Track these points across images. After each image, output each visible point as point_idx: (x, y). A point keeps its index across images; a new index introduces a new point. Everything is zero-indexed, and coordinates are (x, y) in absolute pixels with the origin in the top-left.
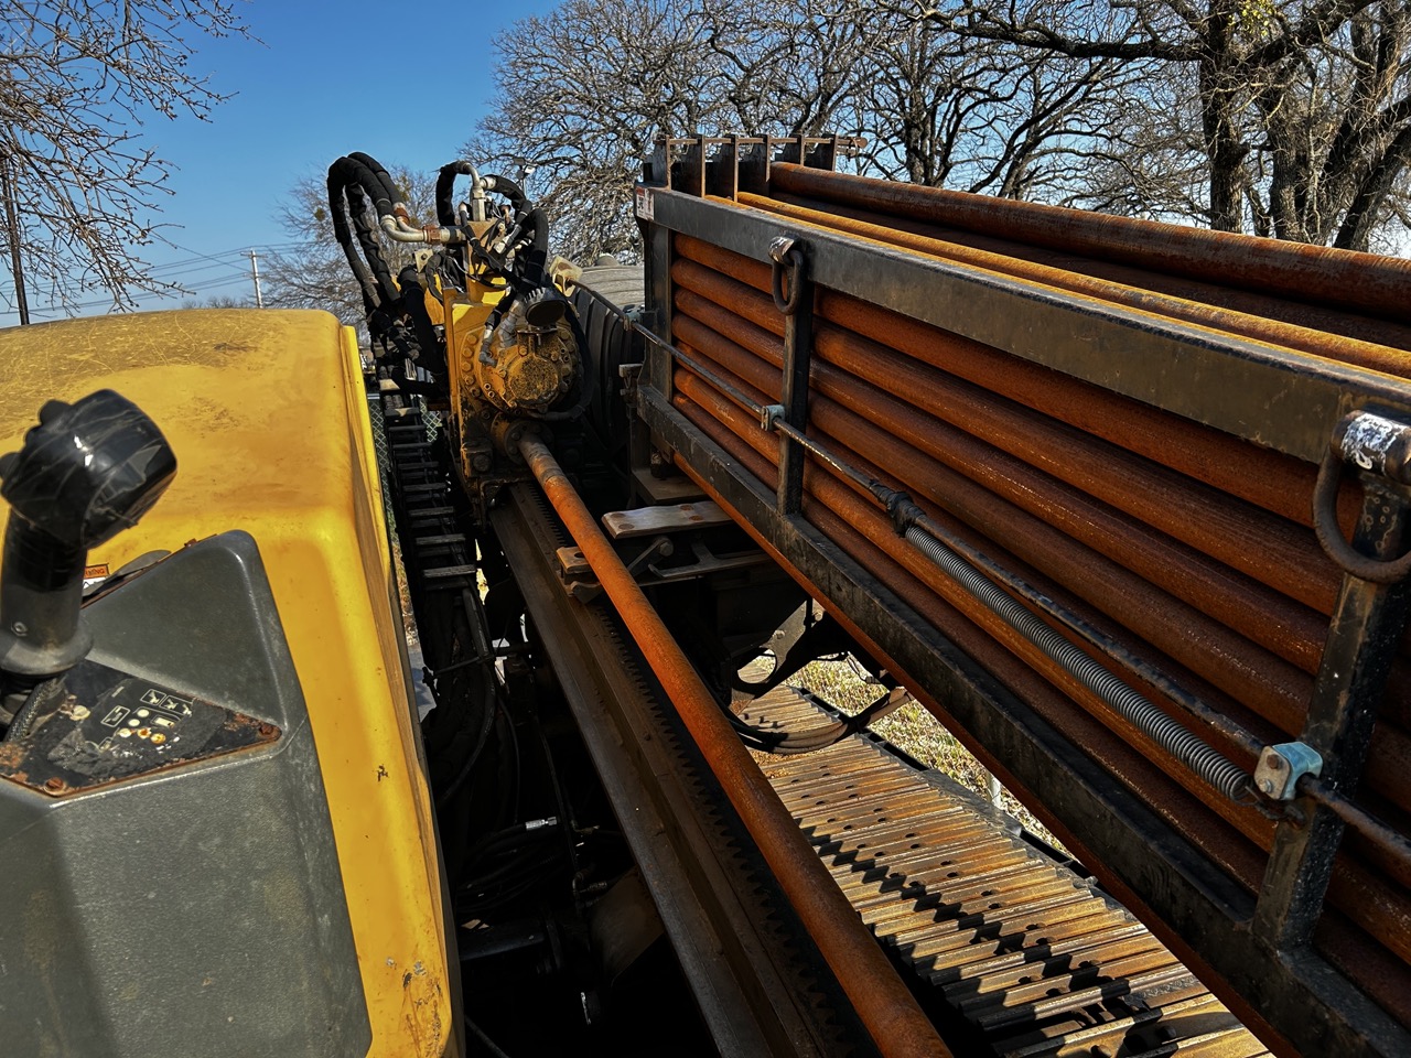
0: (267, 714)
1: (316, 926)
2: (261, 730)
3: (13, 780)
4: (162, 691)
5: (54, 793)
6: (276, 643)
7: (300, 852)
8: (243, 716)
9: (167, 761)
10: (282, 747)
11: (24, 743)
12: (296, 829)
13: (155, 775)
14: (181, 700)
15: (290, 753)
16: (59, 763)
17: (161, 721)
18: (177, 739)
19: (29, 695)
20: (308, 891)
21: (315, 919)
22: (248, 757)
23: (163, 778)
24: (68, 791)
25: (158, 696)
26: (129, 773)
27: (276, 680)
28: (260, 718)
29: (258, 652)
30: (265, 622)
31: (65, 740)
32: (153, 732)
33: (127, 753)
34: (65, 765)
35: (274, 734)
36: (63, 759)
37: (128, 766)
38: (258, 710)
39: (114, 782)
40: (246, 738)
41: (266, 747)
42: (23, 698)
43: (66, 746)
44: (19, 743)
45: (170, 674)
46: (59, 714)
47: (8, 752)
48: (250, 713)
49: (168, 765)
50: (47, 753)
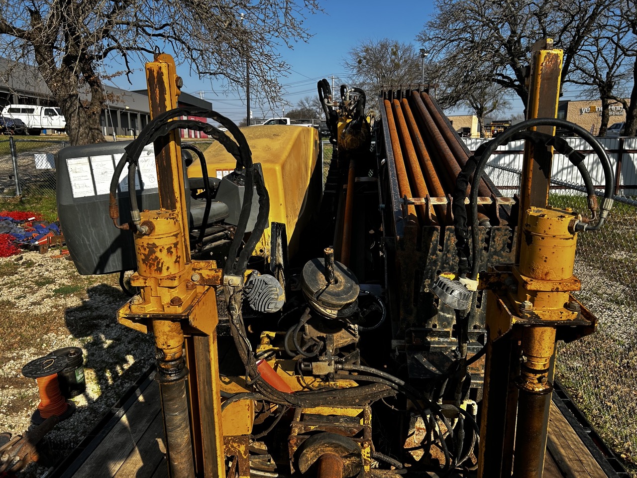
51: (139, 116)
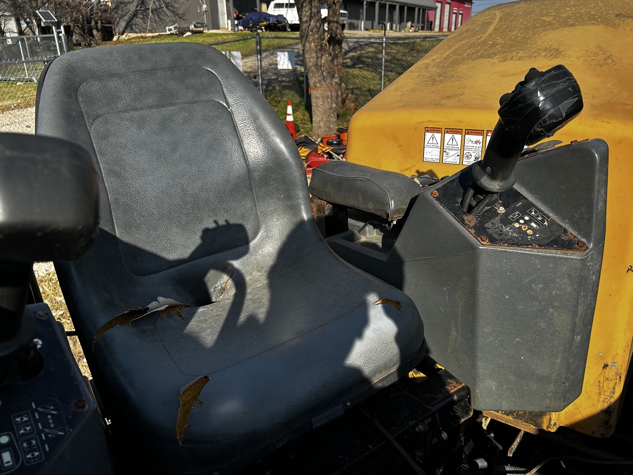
0: (584, 237)
1: (573, 340)
2: (578, 244)
3: (469, 231)
4: (538, 210)
5: (483, 243)
6: (601, 203)
7: (577, 304)
8: (571, 234)
9: (530, 244)
10: (586, 255)
11: (477, 217)
12: (579, 295)
13: (524, 249)
14: (545, 216)
15: (589, 259)
16: (488, 230)
17: (533, 225)
18: (538, 235)
19: (484, 197)
20: (575, 323)
21: (573, 337)
22: (567, 255)
23: (527, 251)
24: (488, 244)
25: (535, 212)
26: (514, 244)
27: (594, 222)
28: (579, 237)
29: (590, 206)
30: (599, 192)
31: (492, 221)
32: (529, 229)
33: (515, 235)
34: (490, 231)
35: (584, 248)
36: (490, 229)
37: (514, 241)
38: (579, 233)
39: (506, 246)
40: (569, 245)
41: (578, 253)
42: (482, 198)
43: (492, 223)
44: (475, 216)
45: (543, 202)
46: (493, 208)
47: (470, 218)
48: (575, 233)
49: (530, 246)
50: (484, 224)
51: (397, 8)
